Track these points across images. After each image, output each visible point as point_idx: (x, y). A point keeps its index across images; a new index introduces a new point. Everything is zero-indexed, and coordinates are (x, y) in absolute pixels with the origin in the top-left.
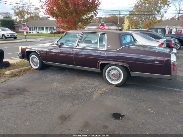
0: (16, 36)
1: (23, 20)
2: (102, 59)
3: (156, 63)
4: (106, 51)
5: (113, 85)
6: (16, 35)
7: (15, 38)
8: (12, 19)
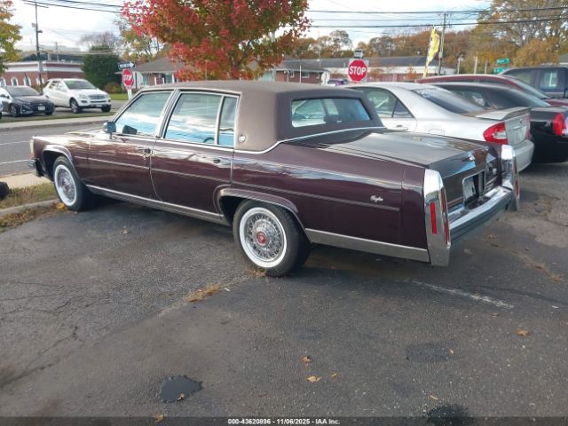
0: (107, 103)
1: (144, 53)
2: (224, 183)
3: (377, 199)
4: (233, 154)
5: (262, 269)
6: (107, 99)
7: (106, 109)
8: (115, 52)
